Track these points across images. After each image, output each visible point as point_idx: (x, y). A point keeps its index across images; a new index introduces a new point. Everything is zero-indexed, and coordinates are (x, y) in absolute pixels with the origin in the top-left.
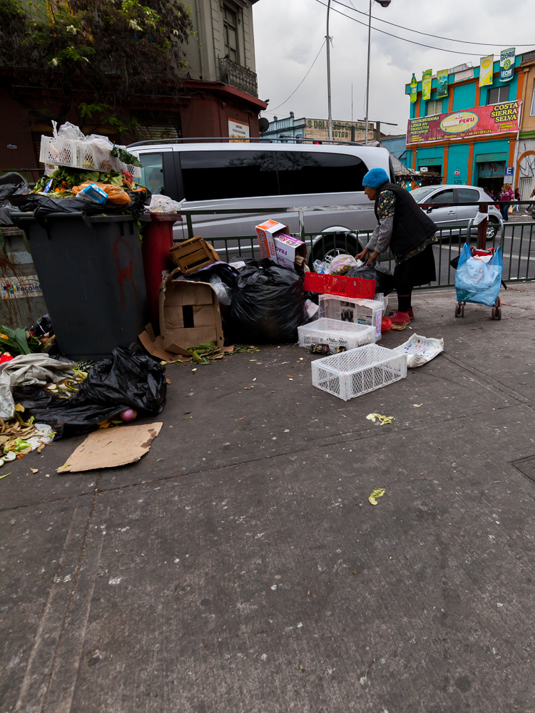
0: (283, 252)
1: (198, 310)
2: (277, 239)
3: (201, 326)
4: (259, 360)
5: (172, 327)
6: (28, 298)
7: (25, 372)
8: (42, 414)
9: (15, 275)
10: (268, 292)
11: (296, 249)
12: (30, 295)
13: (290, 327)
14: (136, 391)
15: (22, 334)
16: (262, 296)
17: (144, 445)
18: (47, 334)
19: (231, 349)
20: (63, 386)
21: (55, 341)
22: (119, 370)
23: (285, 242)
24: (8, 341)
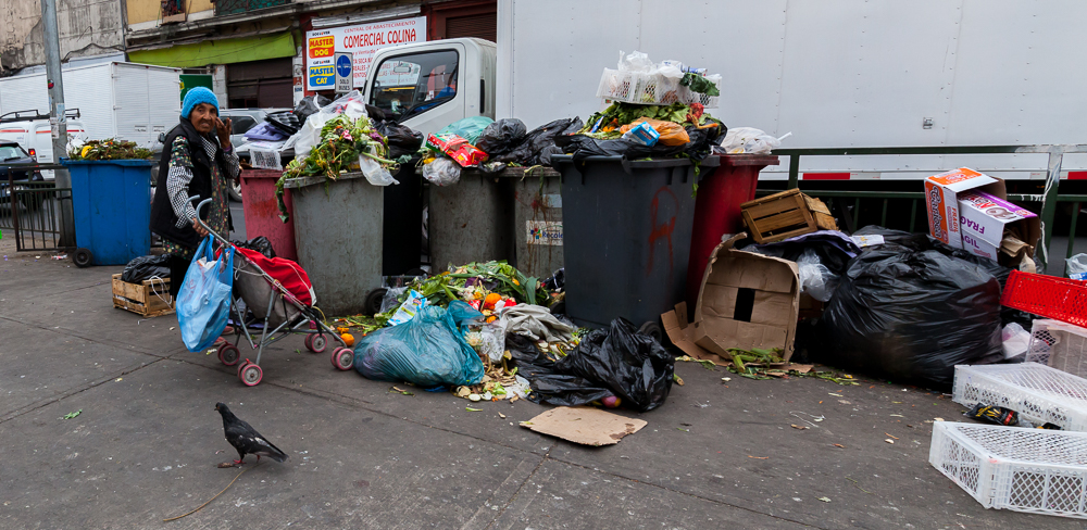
0: (976, 227)
1: (764, 299)
2: (967, 203)
3: (762, 323)
4: (846, 397)
5: (715, 313)
6: (551, 246)
7: (522, 322)
8: (526, 368)
9: (545, 219)
10: (903, 292)
11: (1007, 225)
12: (554, 243)
13: (941, 361)
14: (626, 374)
15: (533, 283)
16: (889, 297)
17: (613, 436)
18: (558, 290)
19: (804, 369)
20: (554, 347)
21: (563, 298)
22: (612, 345)
23: (984, 211)
24: (518, 287)
